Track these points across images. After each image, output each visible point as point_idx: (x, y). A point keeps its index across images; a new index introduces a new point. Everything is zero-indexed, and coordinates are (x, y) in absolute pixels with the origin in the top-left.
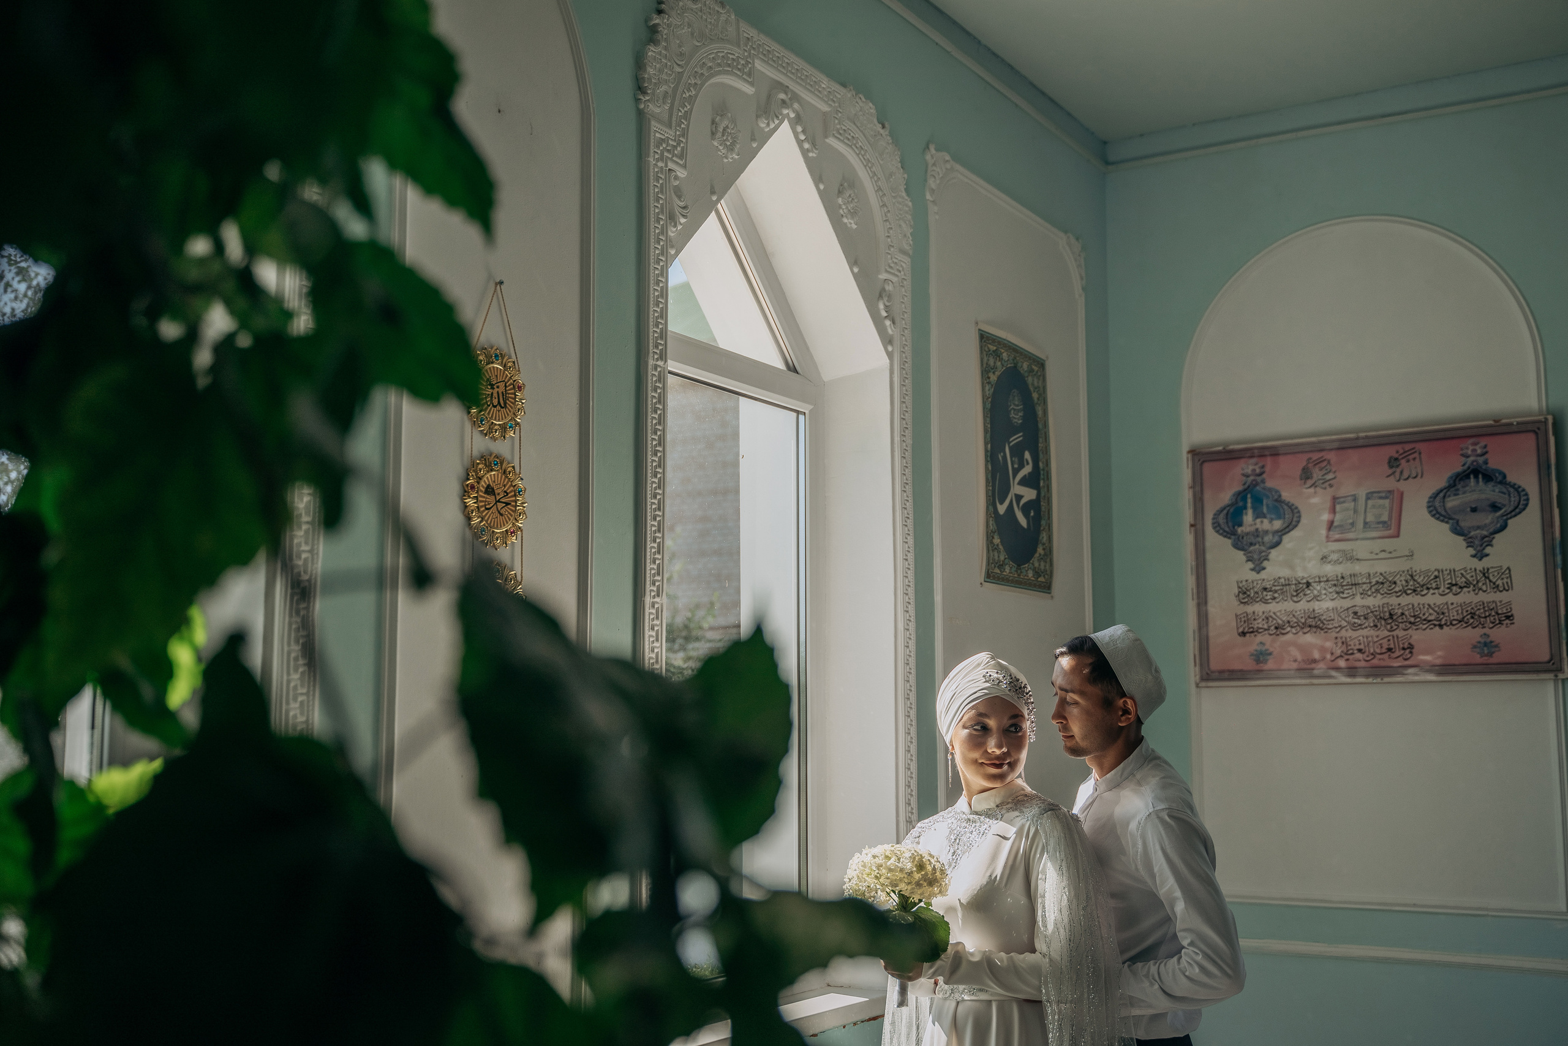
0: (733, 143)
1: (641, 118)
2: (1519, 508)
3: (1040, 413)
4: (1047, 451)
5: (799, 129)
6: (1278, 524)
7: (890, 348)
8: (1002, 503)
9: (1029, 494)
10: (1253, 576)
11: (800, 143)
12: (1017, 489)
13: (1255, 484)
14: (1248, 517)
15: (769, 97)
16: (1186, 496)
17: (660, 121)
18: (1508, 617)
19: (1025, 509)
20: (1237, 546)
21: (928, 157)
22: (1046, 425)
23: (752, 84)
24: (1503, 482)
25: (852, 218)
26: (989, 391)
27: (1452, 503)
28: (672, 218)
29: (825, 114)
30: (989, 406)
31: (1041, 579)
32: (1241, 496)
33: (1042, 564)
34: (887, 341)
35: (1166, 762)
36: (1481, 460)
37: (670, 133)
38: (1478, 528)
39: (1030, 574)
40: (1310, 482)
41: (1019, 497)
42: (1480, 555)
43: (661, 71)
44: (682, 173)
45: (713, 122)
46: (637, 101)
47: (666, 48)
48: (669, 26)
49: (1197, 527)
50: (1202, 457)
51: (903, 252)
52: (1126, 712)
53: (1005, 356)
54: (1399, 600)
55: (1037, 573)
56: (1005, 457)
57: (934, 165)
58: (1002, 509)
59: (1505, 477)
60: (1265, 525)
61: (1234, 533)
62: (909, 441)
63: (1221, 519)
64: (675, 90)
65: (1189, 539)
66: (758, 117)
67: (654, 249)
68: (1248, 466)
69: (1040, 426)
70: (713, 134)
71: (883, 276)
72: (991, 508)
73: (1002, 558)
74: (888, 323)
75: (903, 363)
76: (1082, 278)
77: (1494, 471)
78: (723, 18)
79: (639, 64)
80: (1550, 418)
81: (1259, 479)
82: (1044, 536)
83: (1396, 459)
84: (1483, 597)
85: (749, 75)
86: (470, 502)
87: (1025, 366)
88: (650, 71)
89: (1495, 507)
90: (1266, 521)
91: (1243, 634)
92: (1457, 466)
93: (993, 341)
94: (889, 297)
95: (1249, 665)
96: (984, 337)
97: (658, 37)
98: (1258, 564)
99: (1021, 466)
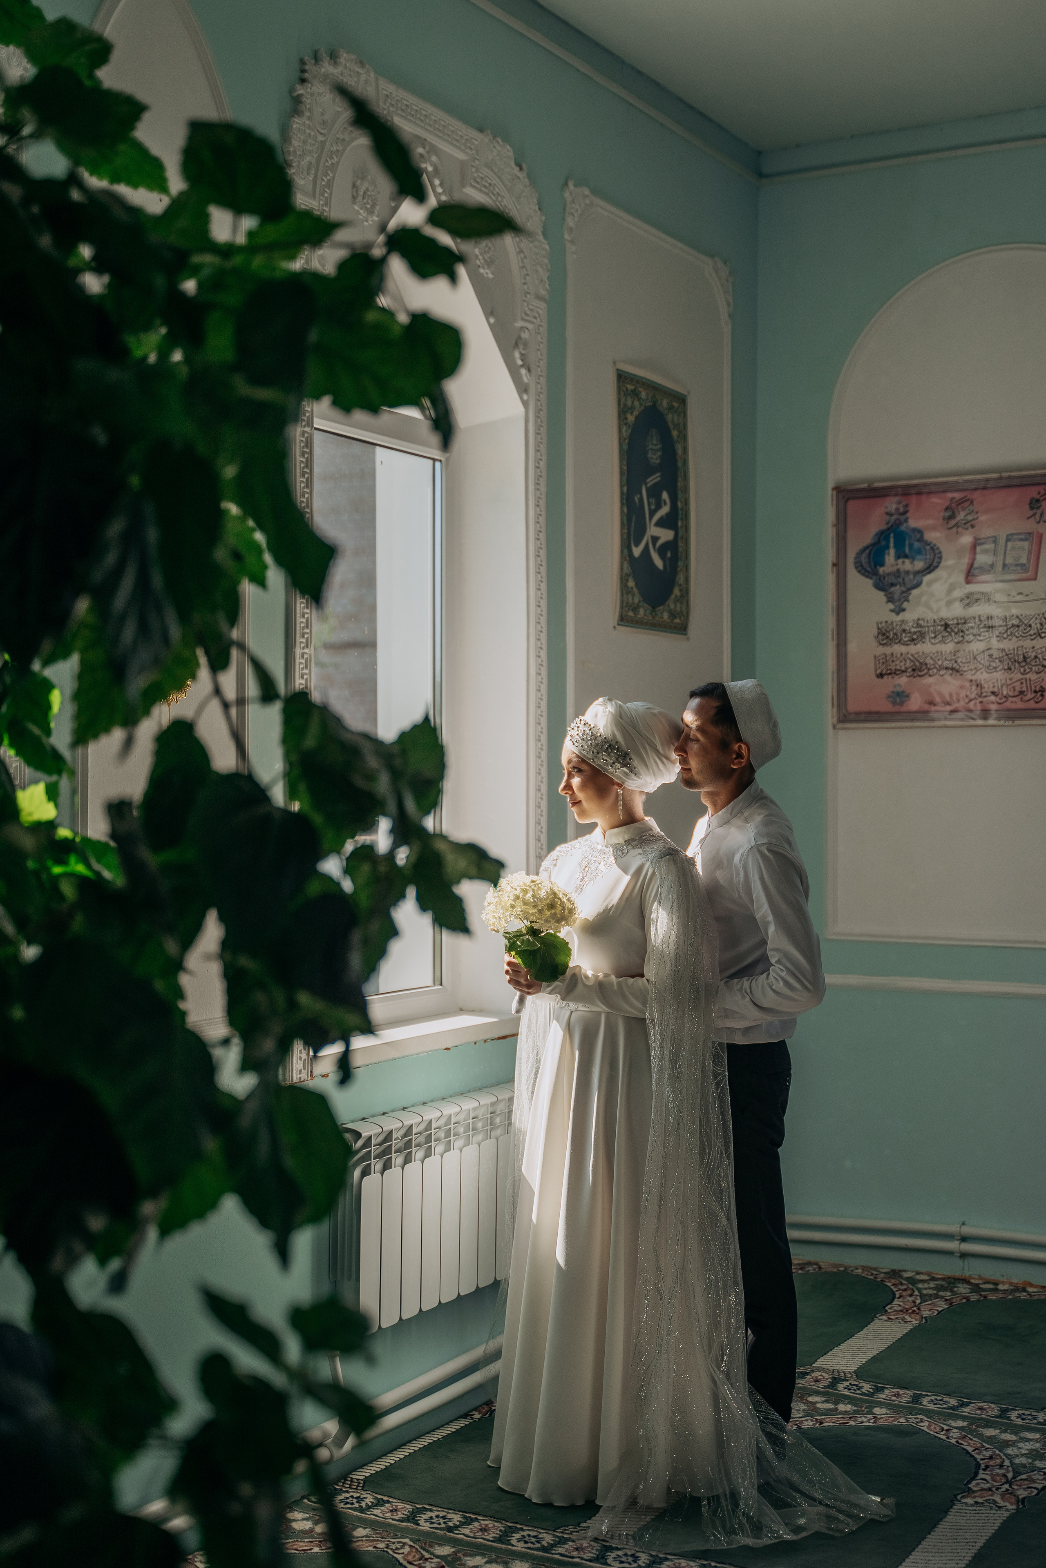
0: (374, 206)
3: (680, 451)
4: (686, 490)
5: (437, 182)
6: (919, 565)
7: (525, 397)
8: (637, 545)
9: (666, 535)
10: (893, 617)
11: (438, 196)
12: (653, 530)
13: (898, 523)
14: (890, 557)
16: (830, 533)
17: (304, 192)
19: (662, 551)
20: (879, 586)
21: (567, 195)
22: (685, 462)
25: (489, 268)
26: (626, 432)
29: (462, 162)
30: (625, 447)
31: (677, 621)
32: (883, 536)
33: (678, 605)
34: (522, 389)
35: (772, 802)
39: (666, 616)
40: (952, 523)
41: (655, 539)
43: (305, 142)
45: (354, 186)
47: (309, 118)
48: (312, 95)
49: (839, 565)
50: (847, 494)
51: (539, 297)
52: (739, 756)
53: (643, 395)
54: (1034, 643)
55: (673, 615)
56: (641, 499)
57: (573, 202)
58: (637, 552)
60: (906, 565)
61: (876, 573)
62: (543, 489)
63: (864, 558)
64: (319, 159)
65: (830, 578)
68: (892, 504)
69: (680, 464)
70: (354, 198)
71: (519, 324)
72: (626, 551)
73: (636, 601)
74: (523, 371)
75: (538, 411)
76: (729, 305)
78: (363, 78)
79: (285, 137)
81: (902, 518)
82: (681, 578)
83: (1038, 501)
87: (665, 403)
88: (295, 143)
90: (907, 561)
91: (881, 676)
93: (632, 380)
94: (525, 345)
95: (887, 707)
96: (622, 377)
97: (302, 108)
98: (898, 605)
99: (659, 507)
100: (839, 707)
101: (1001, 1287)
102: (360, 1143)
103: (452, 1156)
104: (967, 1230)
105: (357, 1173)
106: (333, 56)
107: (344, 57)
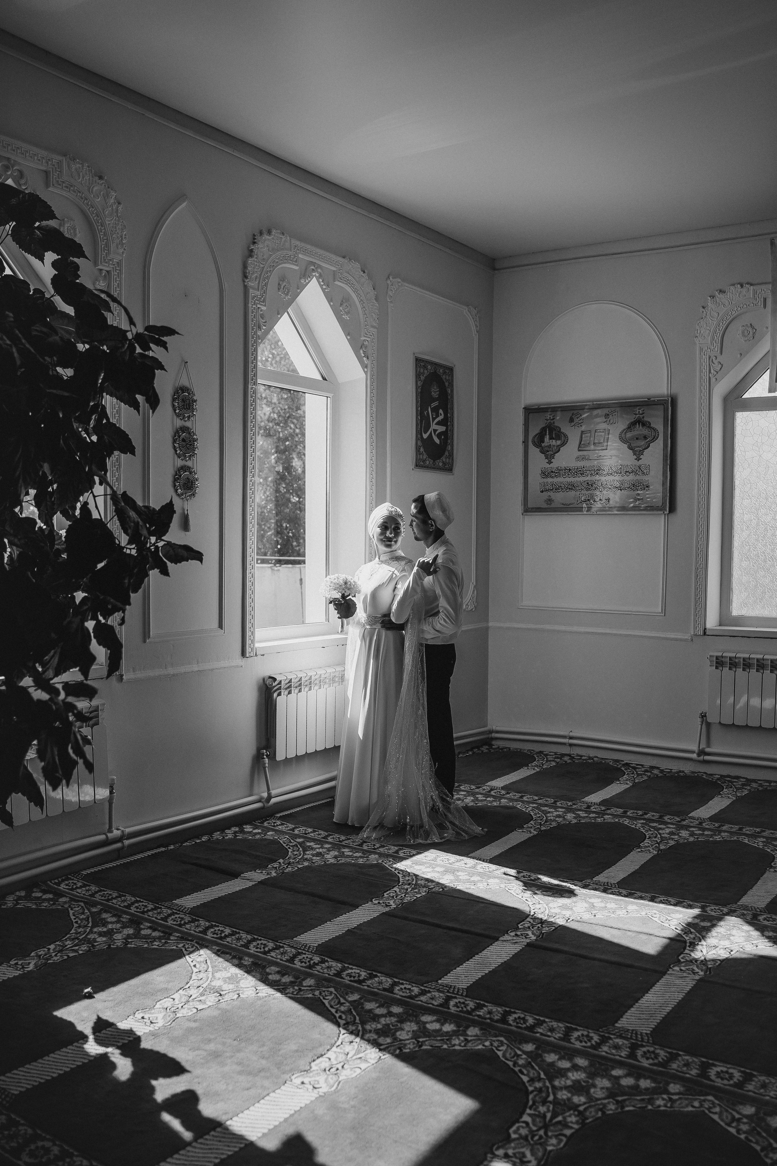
0: (288, 292)
1: (246, 288)
2: (655, 439)
3: (449, 392)
4: (452, 409)
5: (321, 280)
6: (559, 442)
7: (366, 370)
8: (425, 433)
9: (441, 429)
10: (548, 466)
11: (321, 286)
12: (434, 426)
13: (550, 424)
14: (547, 438)
15: (306, 269)
16: (520, 428)
17: (253, 288)
18: (647, 487)
19: (439, 436)
20: (542, 452)
21: (389, 282)
22: (452, 397)
23: (297, 265)
24: (650, 427)
25: (347, 315)
26: (420, 384)
27: (629, 435)
28: (260, 328)
29: (334, 271)
30: (419, 390)
31: (447, 466)
33: (447, 460)
34: (364, 366)
36: (641, 416)
37: (258, 293)
38: (638, 447)
39: (441, 464)
40: (573, 424)
41: (435, 431)
42: (638, 459)
43: (254, 268)
44: (264, 308)
45: (279, 284)
46: (244, 281)
47: (257, 258)
48: (258, 248)
49: (525, 442)
50: (530, 411)
51: (373, 327)
53: (429, 367)
54: (605, 478)
55: (445, 464)
56: (428, 413)
57: (392, 285)
58: (425, 436)
59: (650, 424)
60: (553, 442)
61: (541, 446)
63: (536, 439)
64: (260, 275)
65: (522, 448)
66: (300, 278)
67: (251, 341)
68: (548, 416)
69: (449, 397)
70: (279, 289)
71: (363, 339)
72: (419, 436)
73: (425, 458)
74: (365, 359)
75: (372, 376)
76: (477, 326)
77: (647, 421)
78: (283, 240)
79: (245, 266)
80: (670, 399)
81: (552, 421)
82: (449, 448)
83: (608, 415)
84: (638, 477)
85: (296, 262)
86: (177, 445)
87: (441, 371)
88: (249, 269)
89: (645, 438)
90: (554, 441)
91: (542, 492)
92: (632, 418)
93: (423, 361)
94: (366, 347)
95: (545, 506)
96: (418, 360)
97: (253, 254)
98: (550, 459)
99: (437, 416)
100: (524, 505)
101: (583, 758)
102: (276, 683)
103: (322, 691)
104: (571, 734)
105: (275, 695)
106: (269, 232)
107: (274, 232)
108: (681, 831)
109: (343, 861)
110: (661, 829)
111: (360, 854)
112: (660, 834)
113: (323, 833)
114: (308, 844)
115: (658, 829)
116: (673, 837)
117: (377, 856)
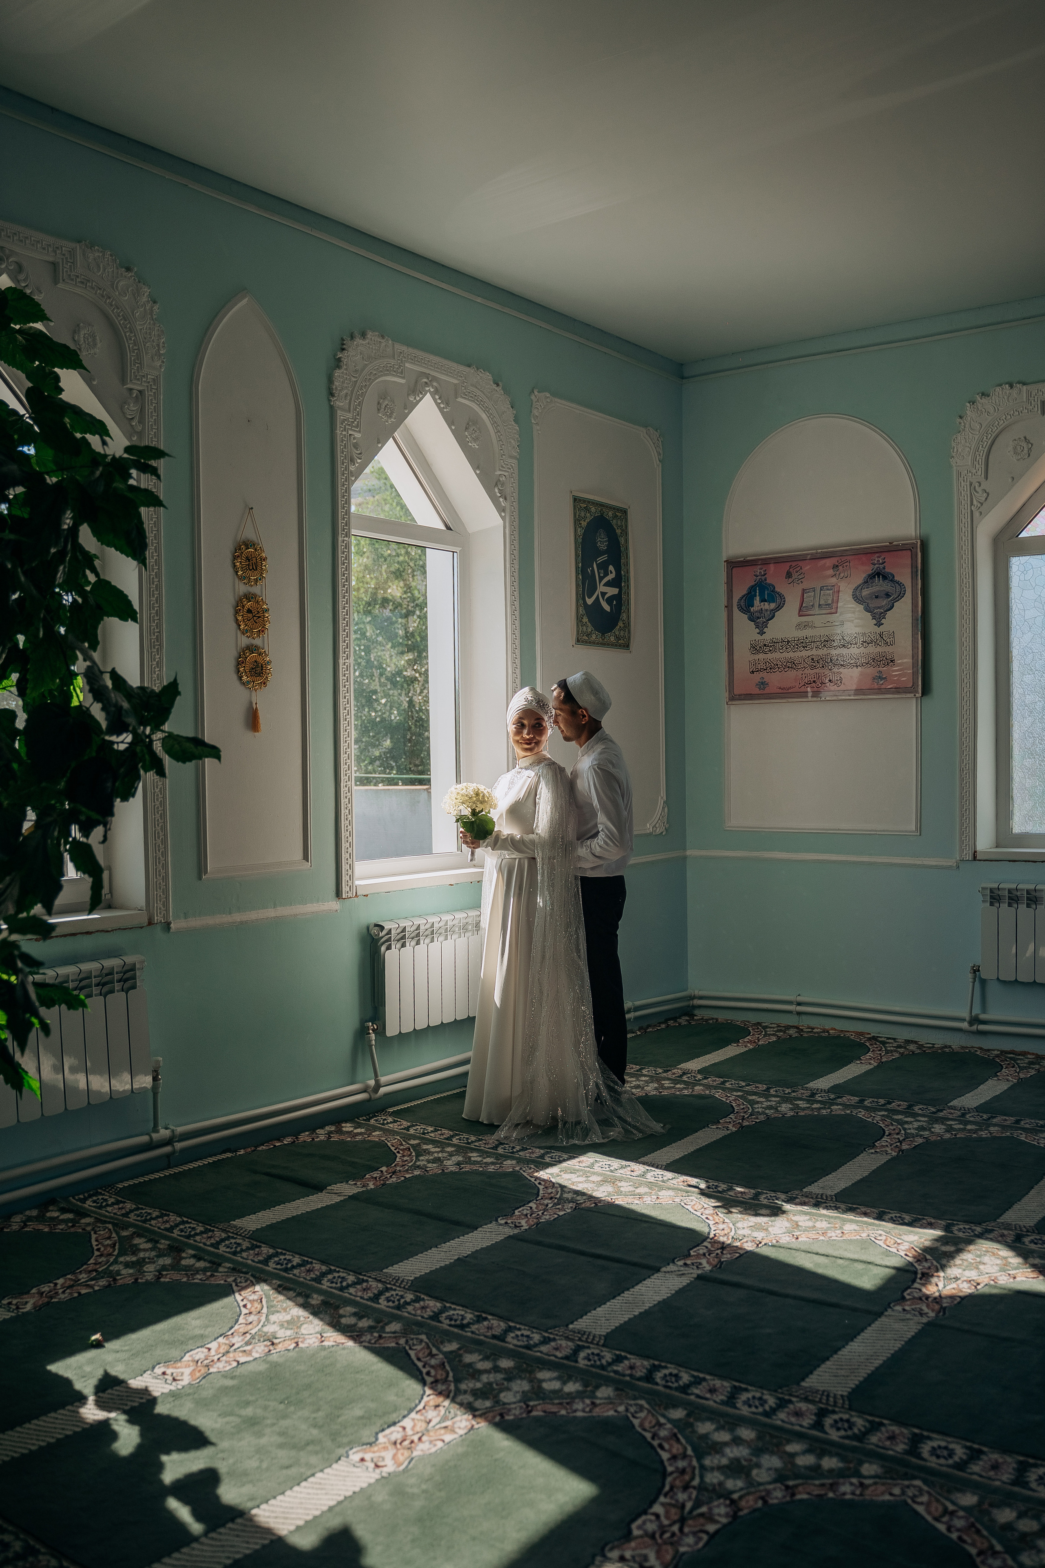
0: (392, 413)
1: (332, 410)
2: (901, 596)
3: (622, 540)
4: (627, 564)
5: (437, 397)
6: (773, 606)
7: (503, 514)
8: (589, 597)
9: (612, 591)
10: (759, 637)
11: (438, 405)
12: (601, 588)
13: (761, 581)
14: (757, 601)
15: (416, 382)
16: (722, 589)
17: (343, 409)
18: (892, 661)
19: (609, 601)
20: (751, 619)
21: (533, 397)
22: (627, 549)
23: (403, 378)
24: (893, 581)
25: (475, 442)
26: (580, 532)
27: (865, 592)
28: (352, 461)
29: (455, 385)
30: (580, 541)
31: (621, 641)
32: (752, 589)
33: (622, 633)
34: (501, 510)
35: (611, 741)
36: (881, 566)
37: (350, 415)
38: (879, 608)
39: (612, 639)
40: (790, 580)
41: (603, 594)
42: (879, 624)
43: (343, 382)
44: (358, 435)
45: (379, 403)
46: (330, 401)
47: (346, 369)
48: (348, 356)
49: (729, 607)
50: (734, 565)
51: (511, 457)
53: (593, 509)
54: (836, 652)
55: (618, 638)
56: (593, 570)
57: (538, 401)
58: (590, 601)
59: (894, 577)
60: (766, 606)
61: (749, 611)
62: (517, 567)
63: (742, 604)
64: (352, 392)
65: (724, 614)
66: (408, 395)
67: (341, 479)
68: (758, 570)
69: (622, 549)
70: (378, 410)
71: (498, 473)
72: (581, 602)
73: (590, 630)
74: (501, 500)
75: (511, 522)
76: (659, 454)
77: (888, 573)
78: (383, 345)
79: (330, 380)
80: (919, 541)
81: (763, 578)
82: (624, 616)
83: (837, 566)
84: (879, 649)
85: (401, 373)
86: (240, 618)
87: (610, 514)
88: (336, 383)
89: (888, 595)
90: (766, 604)
91: (753, 672)
92: (869, 569)
93: (584, 501)
94: (503, 484)
95: (757, 691)
96: (576, 499)
97: (342, 364)
98: (761, 629)
99: (606, 574)
100: (730, 691)
101: (815, 1031)
102: (384, 932)
103: (448, 944)
104: (800, 999)
105: (383, 948)
106: (363, 335)
107: (370, 334)
108: (935, 1126)
109: (467, 1168)
110: (907, 1122)
111: (492, 1160)
112: (905, 1129)
113: (447, 1133)
114: (425, 1147)
115: (901, 1123)
116: (921, 1133)
117: (514, 1162)
